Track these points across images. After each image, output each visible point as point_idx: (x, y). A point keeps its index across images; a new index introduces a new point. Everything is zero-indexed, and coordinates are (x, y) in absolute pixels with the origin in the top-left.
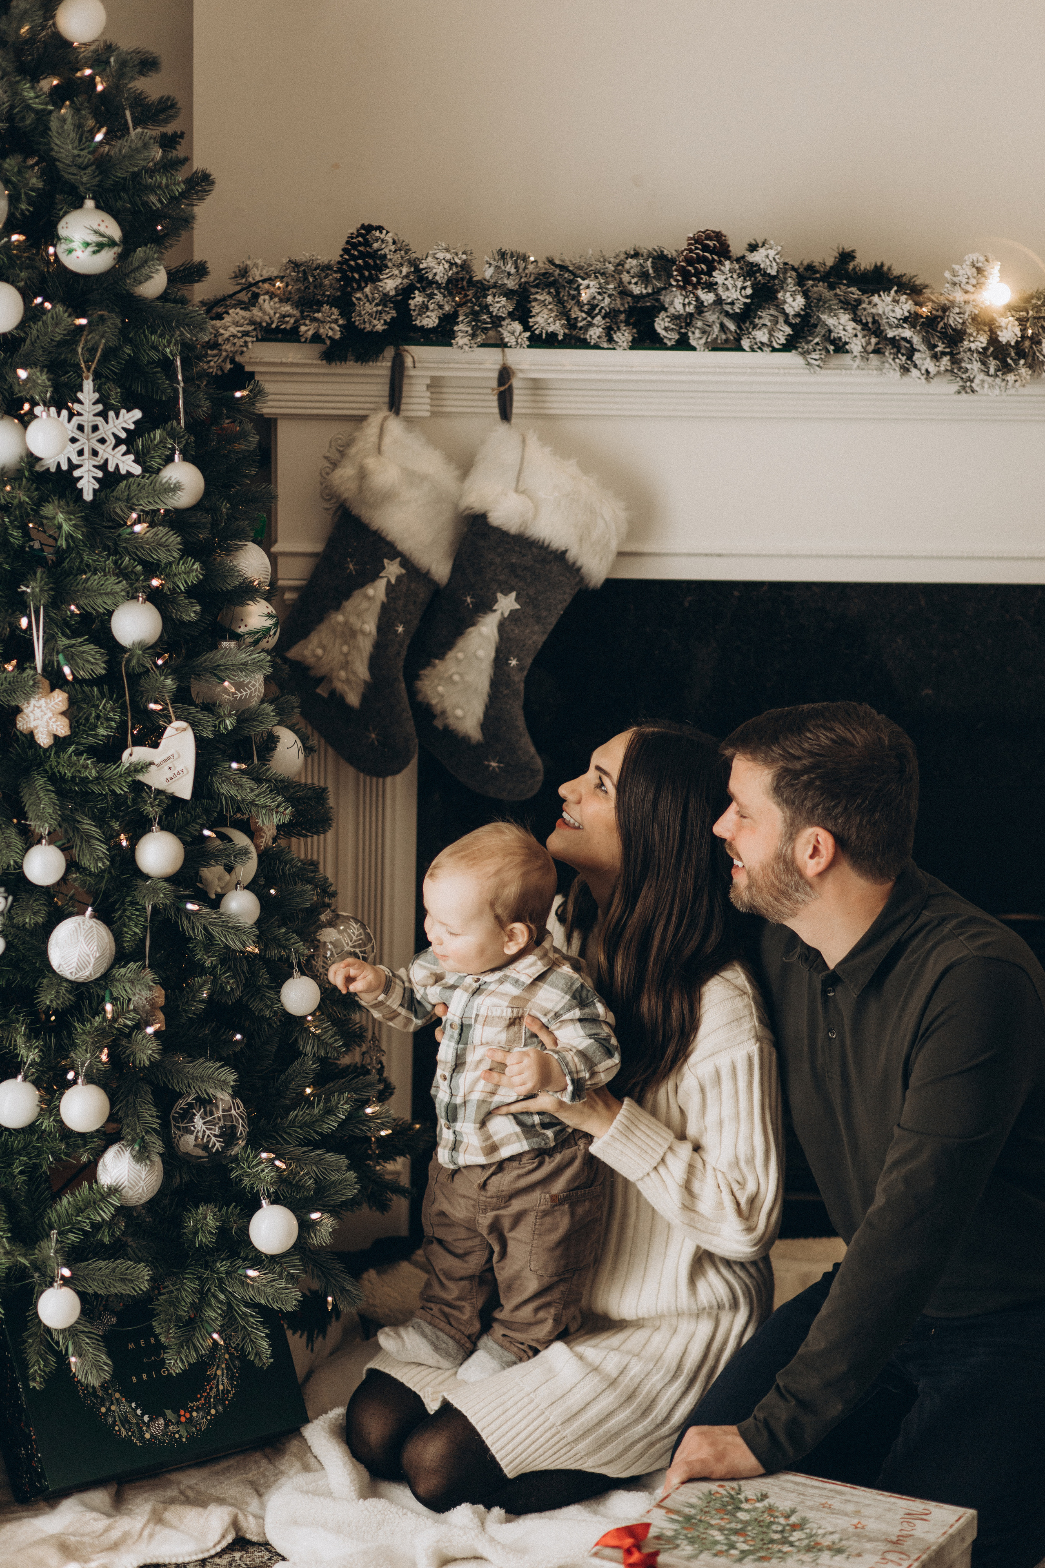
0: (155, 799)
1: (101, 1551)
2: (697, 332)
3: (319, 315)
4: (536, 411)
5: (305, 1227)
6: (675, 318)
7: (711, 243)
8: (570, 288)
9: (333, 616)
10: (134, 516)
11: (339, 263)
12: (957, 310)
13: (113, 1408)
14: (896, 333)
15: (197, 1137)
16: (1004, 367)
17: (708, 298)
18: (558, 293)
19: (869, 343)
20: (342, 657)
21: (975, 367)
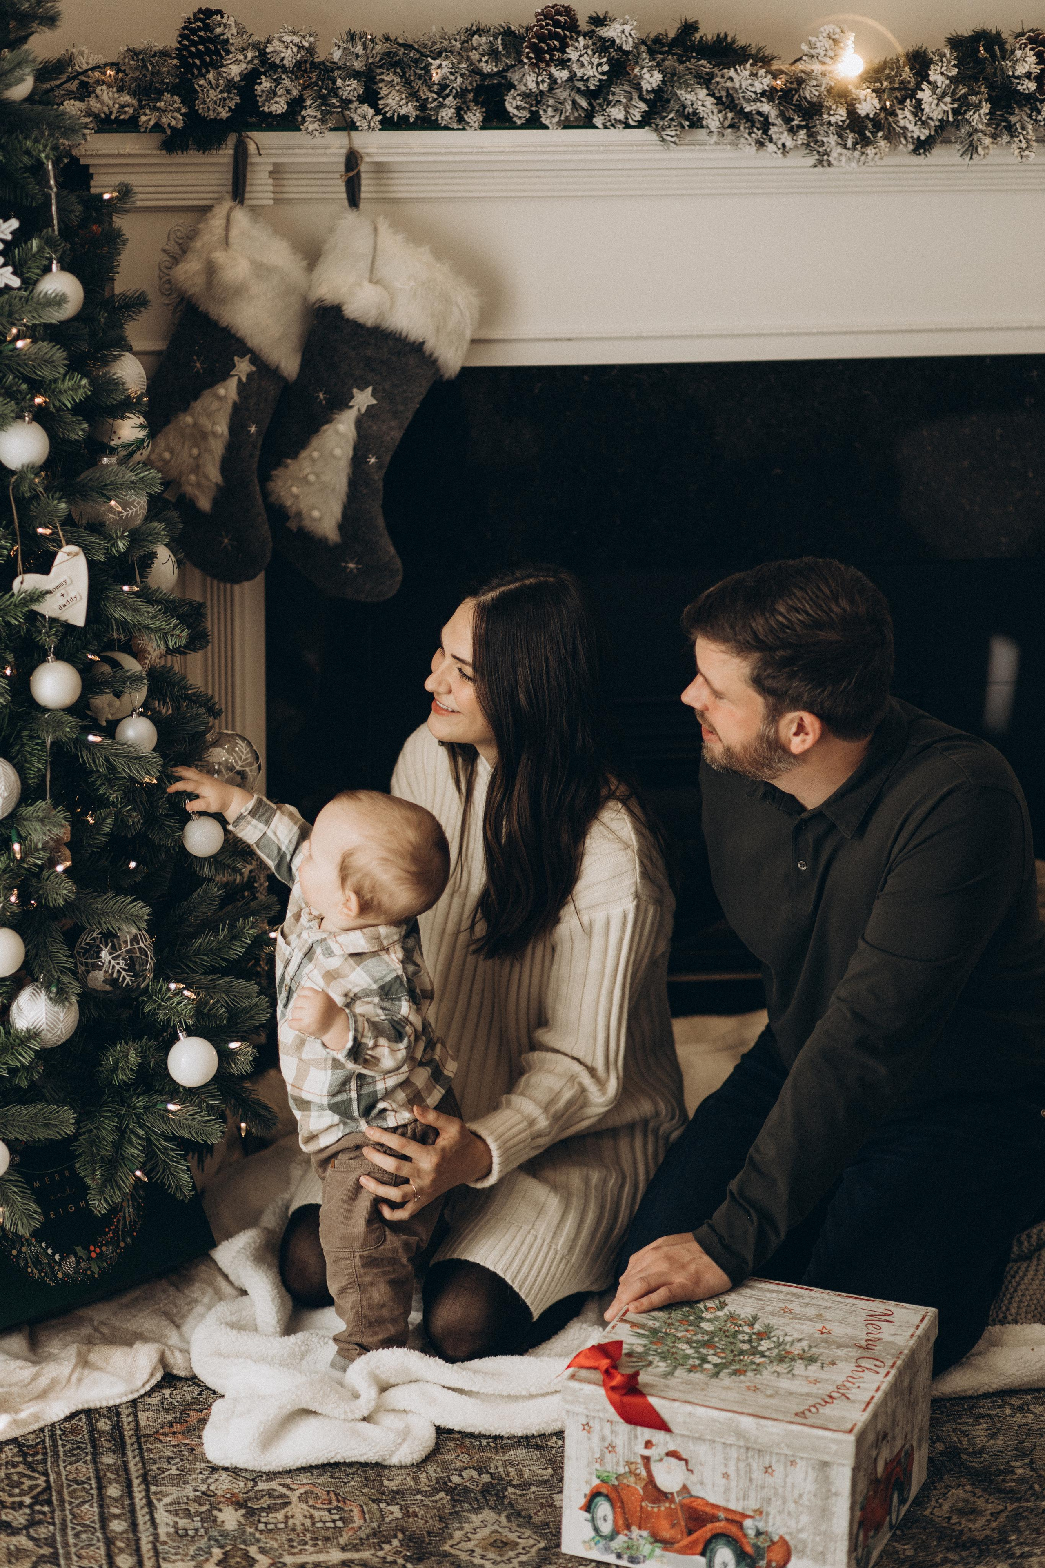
0: (51, 628)
1: (31, 1400)
2: (550, 109)
3: (161, 104)
4: (380, 195)
5: (225, 1056)
6: (526, 96)
7: (562, 19)
8: (416, 67)
9: (181, 417)
10: (14, 331)
11: (177, 49)
12: (814, 83)
13: (24, 1249)
14: (754, 107)
15: (106, 972)
16: (862, 140)
17: (562, 75)
18: (404, 73)
19: (726, 118)
20: (191, 460)
21: (833, 139)
